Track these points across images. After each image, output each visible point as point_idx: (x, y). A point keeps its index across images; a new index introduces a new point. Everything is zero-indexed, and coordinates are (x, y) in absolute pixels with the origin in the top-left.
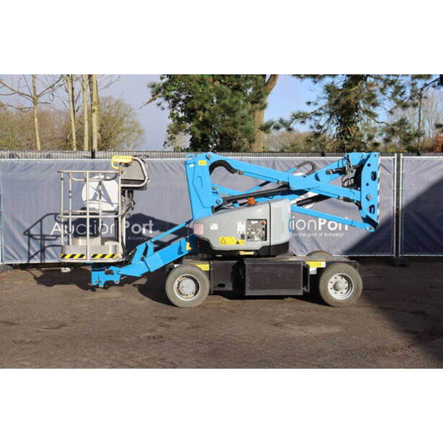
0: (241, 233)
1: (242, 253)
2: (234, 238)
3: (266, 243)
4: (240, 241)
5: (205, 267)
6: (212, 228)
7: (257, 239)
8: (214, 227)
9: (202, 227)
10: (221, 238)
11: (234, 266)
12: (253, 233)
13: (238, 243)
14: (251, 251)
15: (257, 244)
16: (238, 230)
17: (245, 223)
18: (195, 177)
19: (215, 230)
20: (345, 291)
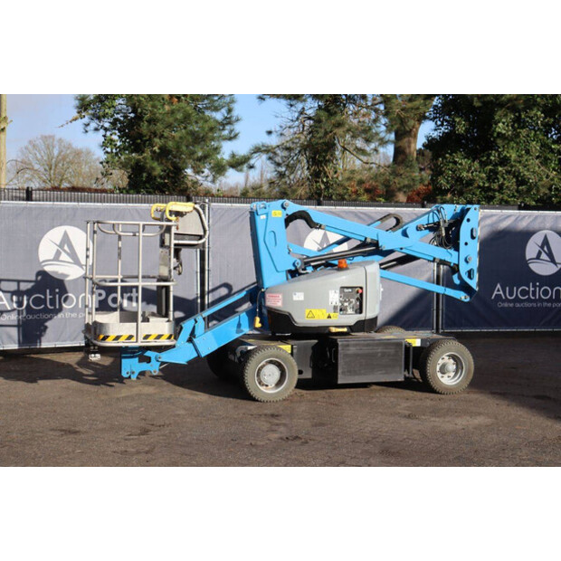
0: (334, 304)
1: (334, 330)
2: (324, 311)
3: (361, 317)
4: (332, 315)
5: (287, 348)
6: (295, 298)
7: (350, 311)
8: (299, 297)
9: (281, 297)
10: (307, 311)
11: (314, 348)
12: (346, 304)
13: (329, 317)
14: (343, 327)
15: (352, 318)
16: (330, 300)
17: (338, 291)
18: (268, 231)
19: (301, 301)
20: (452, 374)
